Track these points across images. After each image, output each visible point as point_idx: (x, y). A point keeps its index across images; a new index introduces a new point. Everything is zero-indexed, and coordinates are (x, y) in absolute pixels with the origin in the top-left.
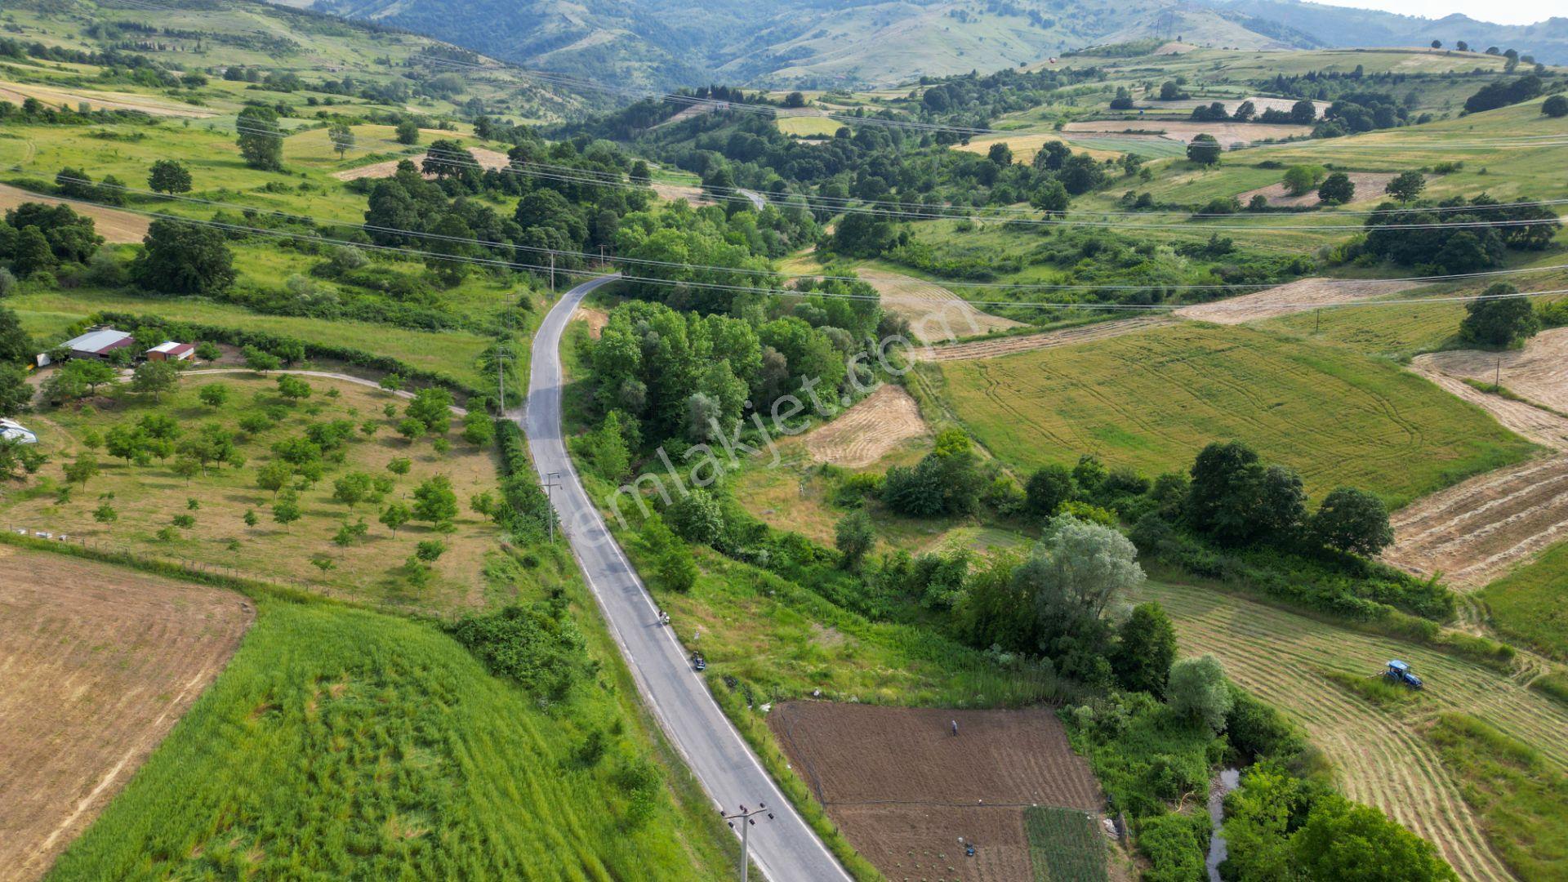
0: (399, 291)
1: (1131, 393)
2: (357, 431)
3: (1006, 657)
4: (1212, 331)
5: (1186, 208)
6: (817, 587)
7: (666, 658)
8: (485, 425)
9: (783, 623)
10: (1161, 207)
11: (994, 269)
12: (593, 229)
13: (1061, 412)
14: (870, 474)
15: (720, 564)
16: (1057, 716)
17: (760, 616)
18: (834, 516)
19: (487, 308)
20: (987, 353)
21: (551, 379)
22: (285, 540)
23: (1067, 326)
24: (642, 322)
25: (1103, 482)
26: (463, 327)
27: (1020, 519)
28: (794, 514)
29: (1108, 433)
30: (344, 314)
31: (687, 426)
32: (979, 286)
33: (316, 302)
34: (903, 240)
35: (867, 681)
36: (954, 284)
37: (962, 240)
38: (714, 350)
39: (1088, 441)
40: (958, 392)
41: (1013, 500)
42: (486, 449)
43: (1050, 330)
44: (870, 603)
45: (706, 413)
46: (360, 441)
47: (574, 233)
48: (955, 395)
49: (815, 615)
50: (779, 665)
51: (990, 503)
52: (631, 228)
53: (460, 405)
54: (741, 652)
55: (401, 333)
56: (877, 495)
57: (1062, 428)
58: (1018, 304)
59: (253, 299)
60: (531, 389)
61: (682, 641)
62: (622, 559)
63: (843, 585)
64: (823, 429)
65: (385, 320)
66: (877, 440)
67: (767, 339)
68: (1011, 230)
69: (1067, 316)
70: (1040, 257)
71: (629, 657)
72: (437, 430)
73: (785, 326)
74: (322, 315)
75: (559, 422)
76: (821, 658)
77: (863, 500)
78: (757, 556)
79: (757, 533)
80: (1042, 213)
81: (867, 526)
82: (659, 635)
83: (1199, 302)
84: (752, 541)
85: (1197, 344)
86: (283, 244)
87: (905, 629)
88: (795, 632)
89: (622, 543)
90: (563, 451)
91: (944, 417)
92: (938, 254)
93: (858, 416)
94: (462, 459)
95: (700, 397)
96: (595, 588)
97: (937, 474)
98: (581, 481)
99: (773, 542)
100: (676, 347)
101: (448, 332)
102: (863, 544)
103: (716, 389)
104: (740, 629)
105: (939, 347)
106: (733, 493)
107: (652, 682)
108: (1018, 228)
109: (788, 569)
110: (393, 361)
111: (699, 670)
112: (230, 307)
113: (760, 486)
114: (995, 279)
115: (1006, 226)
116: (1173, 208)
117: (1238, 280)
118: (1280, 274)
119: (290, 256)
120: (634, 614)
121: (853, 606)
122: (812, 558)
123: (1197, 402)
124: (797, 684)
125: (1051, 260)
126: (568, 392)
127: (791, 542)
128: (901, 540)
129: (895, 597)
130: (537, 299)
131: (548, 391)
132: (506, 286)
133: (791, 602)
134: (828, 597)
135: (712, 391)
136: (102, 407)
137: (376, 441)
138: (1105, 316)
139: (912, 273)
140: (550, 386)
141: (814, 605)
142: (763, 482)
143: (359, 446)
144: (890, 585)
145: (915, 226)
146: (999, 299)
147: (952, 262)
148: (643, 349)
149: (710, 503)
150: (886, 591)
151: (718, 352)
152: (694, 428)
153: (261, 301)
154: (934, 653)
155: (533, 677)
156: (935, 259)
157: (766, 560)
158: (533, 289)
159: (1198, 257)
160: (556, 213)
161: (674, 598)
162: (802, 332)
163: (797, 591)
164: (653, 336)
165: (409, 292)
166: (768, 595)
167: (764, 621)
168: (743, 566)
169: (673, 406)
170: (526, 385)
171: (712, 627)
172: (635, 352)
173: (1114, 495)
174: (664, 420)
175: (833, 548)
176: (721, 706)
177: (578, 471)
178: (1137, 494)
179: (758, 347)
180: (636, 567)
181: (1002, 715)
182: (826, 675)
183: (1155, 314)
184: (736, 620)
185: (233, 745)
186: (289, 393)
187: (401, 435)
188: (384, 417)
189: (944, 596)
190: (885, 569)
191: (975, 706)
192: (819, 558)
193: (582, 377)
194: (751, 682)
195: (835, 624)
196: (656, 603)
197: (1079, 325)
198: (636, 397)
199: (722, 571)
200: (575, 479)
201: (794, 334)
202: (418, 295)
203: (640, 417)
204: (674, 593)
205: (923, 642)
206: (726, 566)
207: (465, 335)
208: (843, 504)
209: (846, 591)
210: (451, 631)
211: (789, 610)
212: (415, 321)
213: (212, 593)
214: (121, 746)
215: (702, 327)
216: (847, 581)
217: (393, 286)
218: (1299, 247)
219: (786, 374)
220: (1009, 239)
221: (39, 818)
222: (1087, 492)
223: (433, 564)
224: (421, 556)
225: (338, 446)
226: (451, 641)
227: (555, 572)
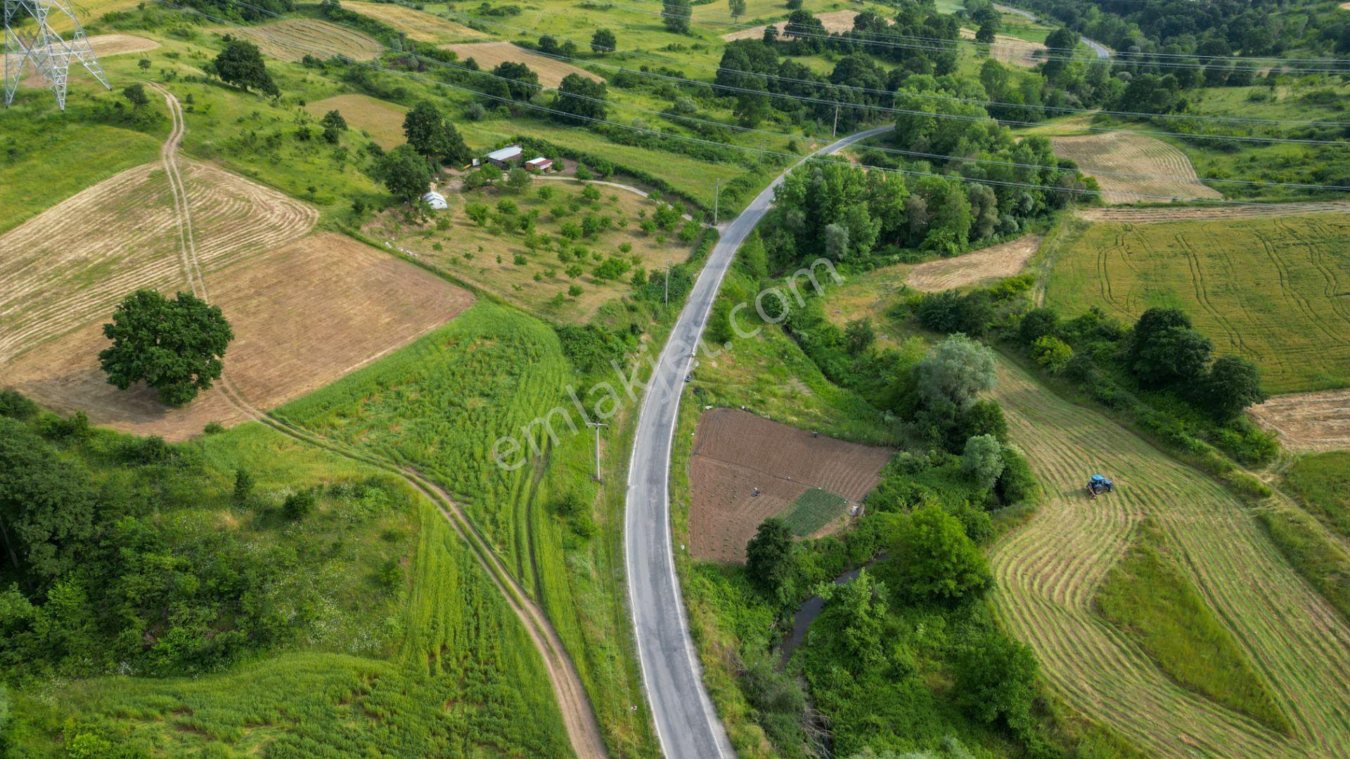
0: (706, 131)
2: (615, 223)
3: (888, 418)
8: (692, 229)
9: (773, 373)
11: (1243, 141)
13: (1142, 274)
16: (891, 456)
17: (763, 367)
19: (763, 148)
20: (1149, 219)
22: (515, 275)
25: (1094, 328)
26: (735, 161)
28: (854, 315)
30: (660, 147)
32: (1218, 157)
33: (649, 136)
35: (788, 411)
40: (1078, 248)
41: (1014, 330)
42: (688, 245)
45: (837, 239)
48: (1072, 249)
49: (799, 374)
50: (740, 391)
53: (690, 213)
54: (723, 379)
55: (690, 162)
59: (612, 132)
60: (747, 209)
61: (693, 366)
62: (704, 320)
63: (839, 362)
65: (684, 152)
66: (968, 276)
68: (1305, 103)
70: (1300, 134)
72: (666, 229)
74: (646, 146)
75: (746, 234)
76: (772, 394)
77: (907, 314)
79: (815, 323)
87: (845, 392)
90: (734, 252)
91: (1044, 265)
95: (836, 227)
96: (674, 332)
97: (954, 301)
98: (727, 272)
101: (722, 164)
104: (740, 370)
105: (1114, 209)
110: (662, 182)
111: (688, 382)
112: (598, 137)
113: (851, 295)
114: (1238, 152)
115: (1303, 98)
119: (655, 102)
123: (1276, 282)
125: (1309, 136)
130: (807, 143)
131: (755, 214)
132: (786, 131)
136: (491, 193)
137: (627, 232)
142: (856, 292)
143: (614, 233)
152: (828, 249)
155: (580, 359)
161: (713, 345)
162: (948, 185)
165: (712, 133)
167: (762, 370)
168: (784, 340)
170: (746, 206)
172: (801, 191)
173: (1094, 340)
176: (681, 399)
177: (730, 267)
178: (1111, 340)
179: (905, 193)
182: (762, 402)
184: (744, 365)
185: (431, 354)
186: (589, 195)
187: (642, 230)
188: (638, 217)
190: (873, 357)
194: (712, 394)
195: (806, 381)
198: (795, 222)
200: (725, 270)
202: (717, 136)
203: (796, 237)
205: (850, 401)
207: (733, 167)
208: (894, 315)
209: (838, 366)
210: (557, 331)
211: (786, 368)
213: (462, 291)
214: (391, 344)
216: (844, 361)
217: (704, 127)
219: (926, 217)
221: (348, 361)
222: (1078, 334)
223: (577, 299)
224: (570, 293)
225: (601, 231)
226: (555, 335)
227: (650, 317)
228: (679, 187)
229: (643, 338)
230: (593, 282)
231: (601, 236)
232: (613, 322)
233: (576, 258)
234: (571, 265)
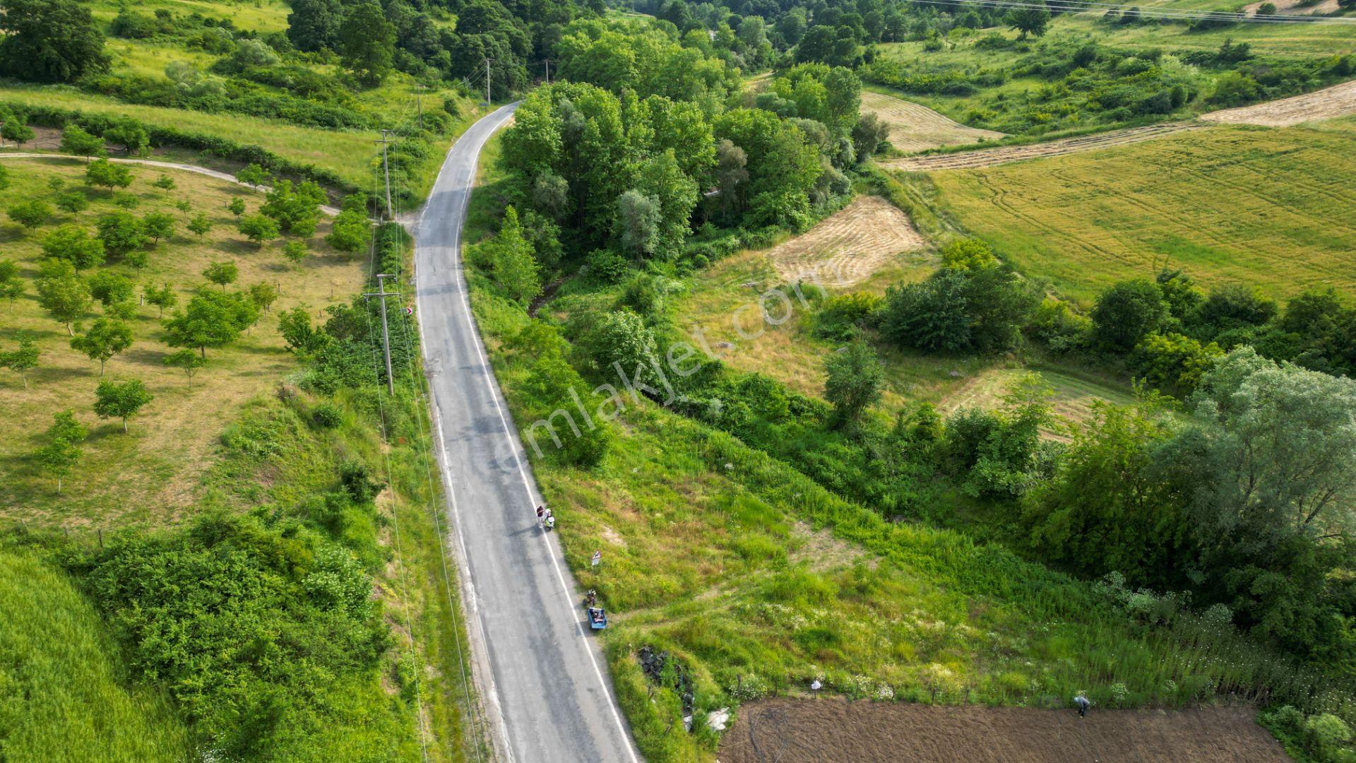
0: (303, 89)
1: (1183, 200)
2: (179, 230)
3: (1142, 599)
4: (1264, 134)
5: (1181, 22)
6: (794, 456)
7: (537, 601)
8: (363, 226)
9: (747, 522)
10: (1151, 22)
11: (973, 82)
12: (538, 47)
13: (1097, 223)
14: (862, 294)
15: (651, 418)
16: (1265, 725)
17: (710, 509)
18: (814, 352)
19: (405, 111)
20: (982, 162)
21: (460, 181)
23: (1071, 135)
24: (565, 102)
25: (1198, 306)
26: (371, 126)
27: (1083, 358)
28: (759, 348)
29: (1171, 245)
30: (229, 108)
31: (619, 236)
32: (957, 101)
33: (201, 92)
34: (868, 58)
35: (904, 647)
36: (929, 99)
37: (932, 58)
38: (656, 139)
39: (1149, 255)
40: (959, 202)
41: (1071, 331)
42: (357, 259)
43: (1050, 139)
44: (881, 485)
45: (643, 217)
46: (188, 242)
47: (516, 47)
48: (953, 204)
49: (797, 506)
50: (741, 614)
51: (1036, 335)
52: (575, 35)
53: (334, 203)
54: (674, 583)
55: (293, 129)
56: (874, 324)
57: (1110, 242)
58: (1005, 116)
59: (127, 89)
60: (434, 191)
61: (572, 565)
62: (500, 411)
63: (834, 454)
64: (792, 243)
65: (279, 116)
66: (863, 255)
67: (723, 131)
68: (985, 49)
69: (1066, 126)
70: (1025, 69)
71: (471, 597)
72: (298, 233)
73: (746, 117)
74: (203, 107)
75: (459, 227)
76: (819, 598)
77: (852, 330)
78: (706, 407)
79: (708, 374)
80: (1017, 32)
81: (872, 366)
82: (535, 554)
83: (1229, 107)
84: (700, 384)
85: (1247, 146)
86: (192, 44)
87: (950, 537)
88: (769, 543)
89: (505, 386)
90: (456, 261)
91: (943, 227)
92: (909, 71)
93: (833, 229)
94: (325, 270)
95: (636, 196)
96: (445, 459)
97: (963, 293)
98: (470, 299)
99: (729, 388)
100: (608, 135)
101: (351, 130)
102: (864, 394)
103: (656, 185)
104: (676, 533)
105: (922, 158)
106: (676, 320)
107: (502, 660)
108: (994, 45)
109: (752, 427)
110: (260, 152)
111: (595, 632)
112: (98, 98)
113: (711, 311)
114: (975, 92)
115: (978, 45)
116: (1166, 22)
117: (1274, 81)
118: (1323, 75)
119: (195, 55)
120: (498, 509)
121: (855, 491)
122: (787, 411)
123: (1279, 209)
124: (774, 659)
125: (1036, 72)
126: (478, 196)
127: (756, 388)
128: (914, 387)
129: (919, 476)
130: (463, 105)
131: (454, 194)
132: (431, 88)
133: (758, 483)
134: (811, 472)
135: (649, 190)
137: (211, 244)
138: (1115, 123)
139: (880, 90)
140: (458, 188)
141: (795, 489)
142: (716, 306)
143: (183, 249)
144: (908, 456)
145: (879, 47)
146: (983, 110)
147: (925, 79)
148: (564, 135)
149: (641, 331)
150: (904, 466)
151: (660, 144)
152: (628, 236)
153: (133, 92)
154: (1006, 584)
155: (209, 689)
156: (905, 75)
157: (718, 414)
158: (463, 95)
159: (1208, 66)
160: (497, 24)
161: (571, 480)
162: (766, 122)
163: (768, 467)
164: (578, 118)
165: (315, 89)
166: (722, 471)
167: (718, 518)
168: (686, 423)
169: (602, 211)
170: (430, 187)
171: (627, 532)
172: (552, 137)
173: (1220, 325)
174: (593, 229)
175: (819, 399)
176: (630, 725)
177: (468, 286)
178: (1258, 323)
179: (710, 138)
180: (518, 423)
181: (1159, 722)
182: (828, 638)
183: (1172, 120)
184: (669, 516)
186: (100, 180)
187: (245, 238)
188: (229, 215)
189: (1005, 478)
190: (899, 431)
191: (1108, 704)
192: (796, 412)
193: (498, 180)
194: (690, 657)
195: (831, 524)
196: (540, 489)
197: (1084, 134)
198: (554, 196)
199: (653, 430)
200: (463, 296)
201: (757, 125)
202: (325, 93)
203: (561, 222)
204: (572, 470)
205: (984, 564)
206: (659, 422)
207: (373, 135)
208: (825, 335)
209: (841, 465)
211: (755, 498)
212: (313, 117)
215: (642, 109)
216: (843, 449)
217: (298, 83)
218: (1331, 51)
219: (746, 175)
220: (984, 56)
222: (1177, 321)
223: (133, 423)
224: (100, 410)
225: (150, 247)
226: (68, 592)
227: (371, 432)
228: (294, 160)
229: (382, 502)
230: (175, 361)
231: (152, 257)
232: (276, 476)
233: (98, 307)
234: (88, 325)
